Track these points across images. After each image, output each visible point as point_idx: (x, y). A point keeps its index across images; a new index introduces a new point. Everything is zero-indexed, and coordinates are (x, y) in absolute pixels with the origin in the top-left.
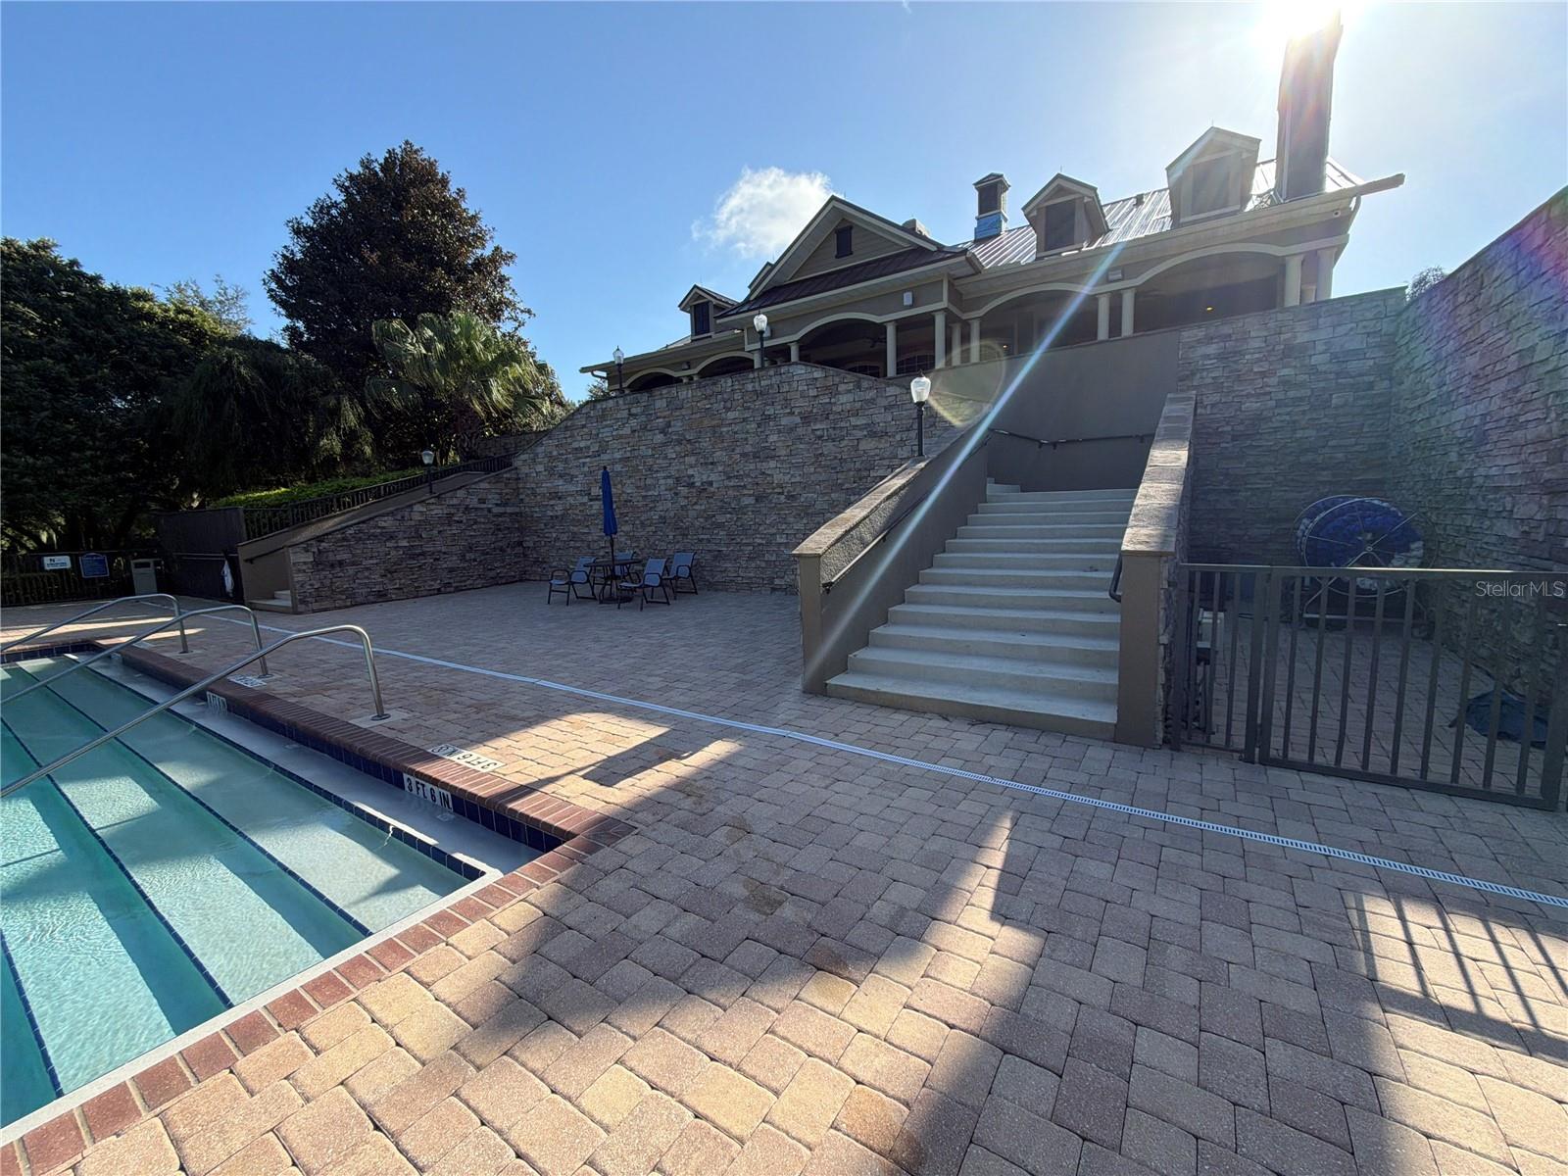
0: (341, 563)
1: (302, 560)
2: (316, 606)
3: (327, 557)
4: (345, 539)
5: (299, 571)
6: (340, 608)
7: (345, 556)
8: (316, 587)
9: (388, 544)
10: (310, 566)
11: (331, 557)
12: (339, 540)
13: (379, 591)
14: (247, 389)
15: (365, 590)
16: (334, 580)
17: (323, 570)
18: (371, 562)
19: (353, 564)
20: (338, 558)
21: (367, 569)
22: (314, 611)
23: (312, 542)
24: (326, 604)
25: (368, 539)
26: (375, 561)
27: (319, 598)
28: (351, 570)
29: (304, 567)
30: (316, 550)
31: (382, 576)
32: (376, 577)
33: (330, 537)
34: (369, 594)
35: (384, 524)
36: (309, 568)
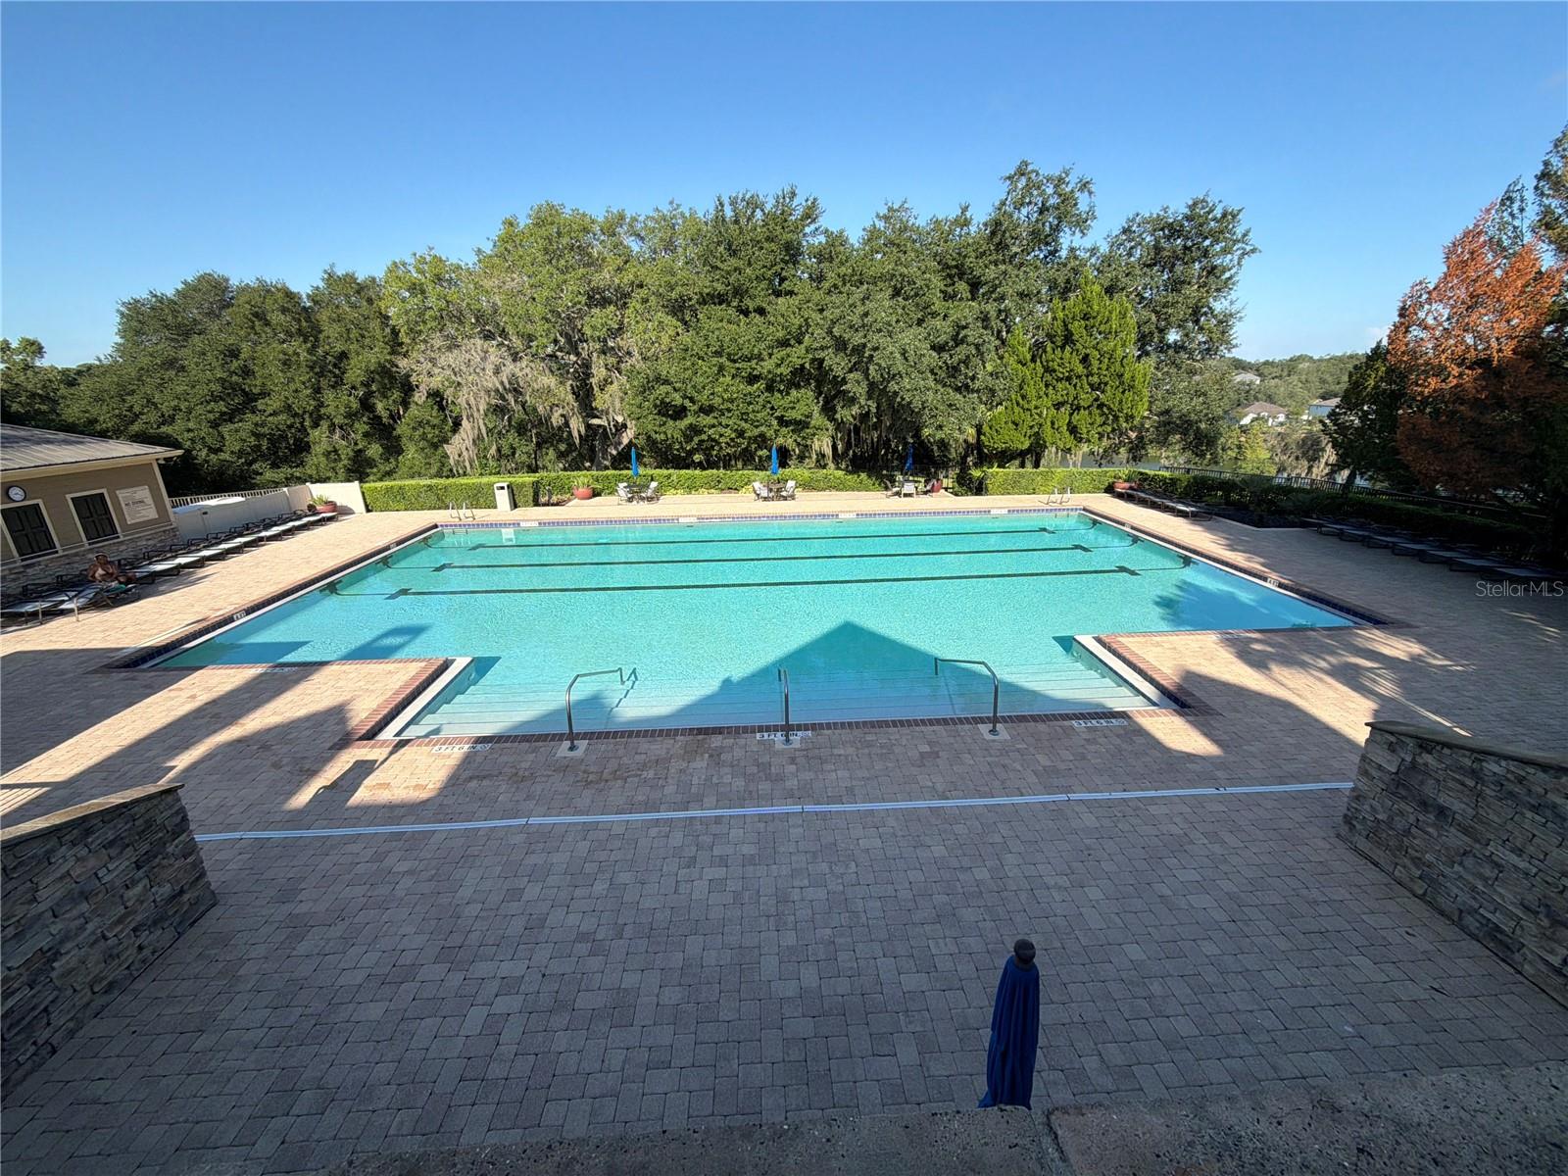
0: (1442, 812)
1: (1379, 761)
2: (1362, 844)
3: (1422, 783)
4: (1473, 773)
7: (1457, 806)
8: (1380, 817)
10: (1387, 778)
11: (1429, 789)
12: (1461, 769)
13: (1497, 928)
15: (1464, 898)
16: (1414, 830)
17: (1403, 798)
18: (1514, 859)
19: (1466, 831)
23: (1408, 740)
24: (1379, 855)
25: (1535, 809)
28: (1456, 839)
29: (1374, 773)
30: (1409, 759)
32: (1506, 895)
33: (1446, 751)
34: (1471, 913)
36: (1380, 779)
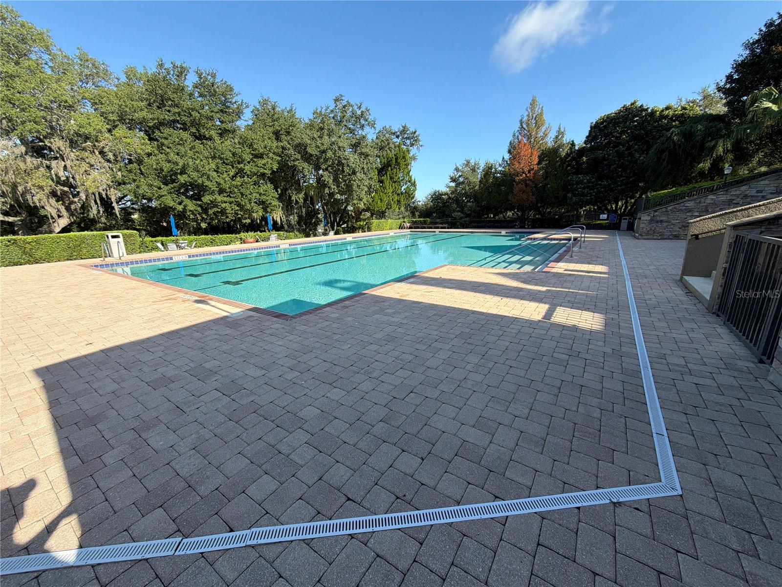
0: (661, 221)
1: (646, 219)
2: (645, 237)
3: (656, 218)
4: (666, 211)
5: (643, 223)
6: (655, 239)
7: (664, 219)
8: (648, 230)
9: (688, 214)
10: (648, 221)
11: (658, 218)
12: (664, 212)
13: (676, 234)
14: (675, 145)
15: (668, 234)
16: (656, 228)
17: (653, 223)
18: (676, 221)
19: (667, 222)
20: (661, 219)
21: (673, 224)
22: (644, 239)
23: (652, 212)
24: (650, 237)
25: (678, 211)
26: (678, 221)
27: (648, 234)
28: (665, 224)
29: (646, 222)
30: (652, 215)
31: (680, 228)
32: (677, 228)
33: (660, 210)
34: (670, 235)
35: (688, 205)
